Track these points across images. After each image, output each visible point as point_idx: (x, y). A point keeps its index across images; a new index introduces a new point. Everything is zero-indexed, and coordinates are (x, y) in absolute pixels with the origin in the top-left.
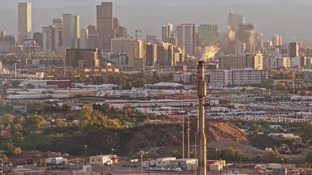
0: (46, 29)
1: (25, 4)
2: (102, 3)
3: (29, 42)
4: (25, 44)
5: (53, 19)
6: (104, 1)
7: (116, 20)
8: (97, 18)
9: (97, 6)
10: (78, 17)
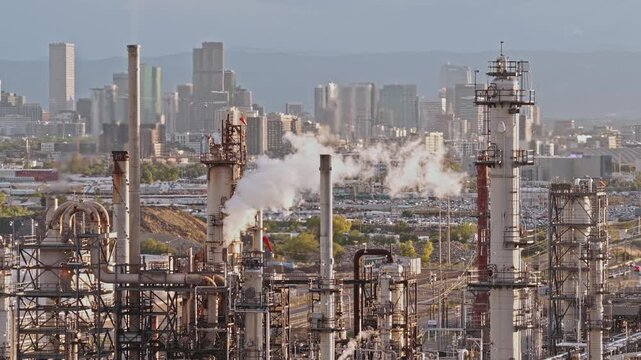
0: (98, 92)
1: (63, 47)
2: (204, 44)
3: (66, 116)
4: (58, 120)
5: (114, 75)
6: (208, 41)
7: (228, 75)
8: (194, 73)
9: (195, 50)
10: (159, 70)
